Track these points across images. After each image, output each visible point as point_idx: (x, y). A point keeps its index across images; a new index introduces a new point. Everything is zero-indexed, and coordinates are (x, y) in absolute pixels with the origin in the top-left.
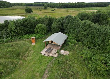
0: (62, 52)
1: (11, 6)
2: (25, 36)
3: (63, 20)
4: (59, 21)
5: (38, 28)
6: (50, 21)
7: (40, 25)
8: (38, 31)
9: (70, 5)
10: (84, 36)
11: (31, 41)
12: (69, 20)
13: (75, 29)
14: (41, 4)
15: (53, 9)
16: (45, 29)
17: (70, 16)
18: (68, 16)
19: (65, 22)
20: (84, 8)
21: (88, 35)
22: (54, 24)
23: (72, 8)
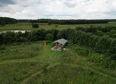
0: (64, 49)
1: (17, 23)
2: (39, 41)
3: (64, 31)
4: (62, 32)
5: (48, 36)
6: (56, 32)
7: (49, 34)
8: (47, 38)
9: (72, 22)
10: (78, 40)
11: (43, 44)
12: (69, 31)
13: (72, 37)
14: (44, 20)
15: (57, 25)
16: (53, 37)
17: (70, 29)
18: (69, 29)
19: (66, 33)
20: (85, 25)
21: (79, 38)
22: (59, 34)
23: (74, 24)
